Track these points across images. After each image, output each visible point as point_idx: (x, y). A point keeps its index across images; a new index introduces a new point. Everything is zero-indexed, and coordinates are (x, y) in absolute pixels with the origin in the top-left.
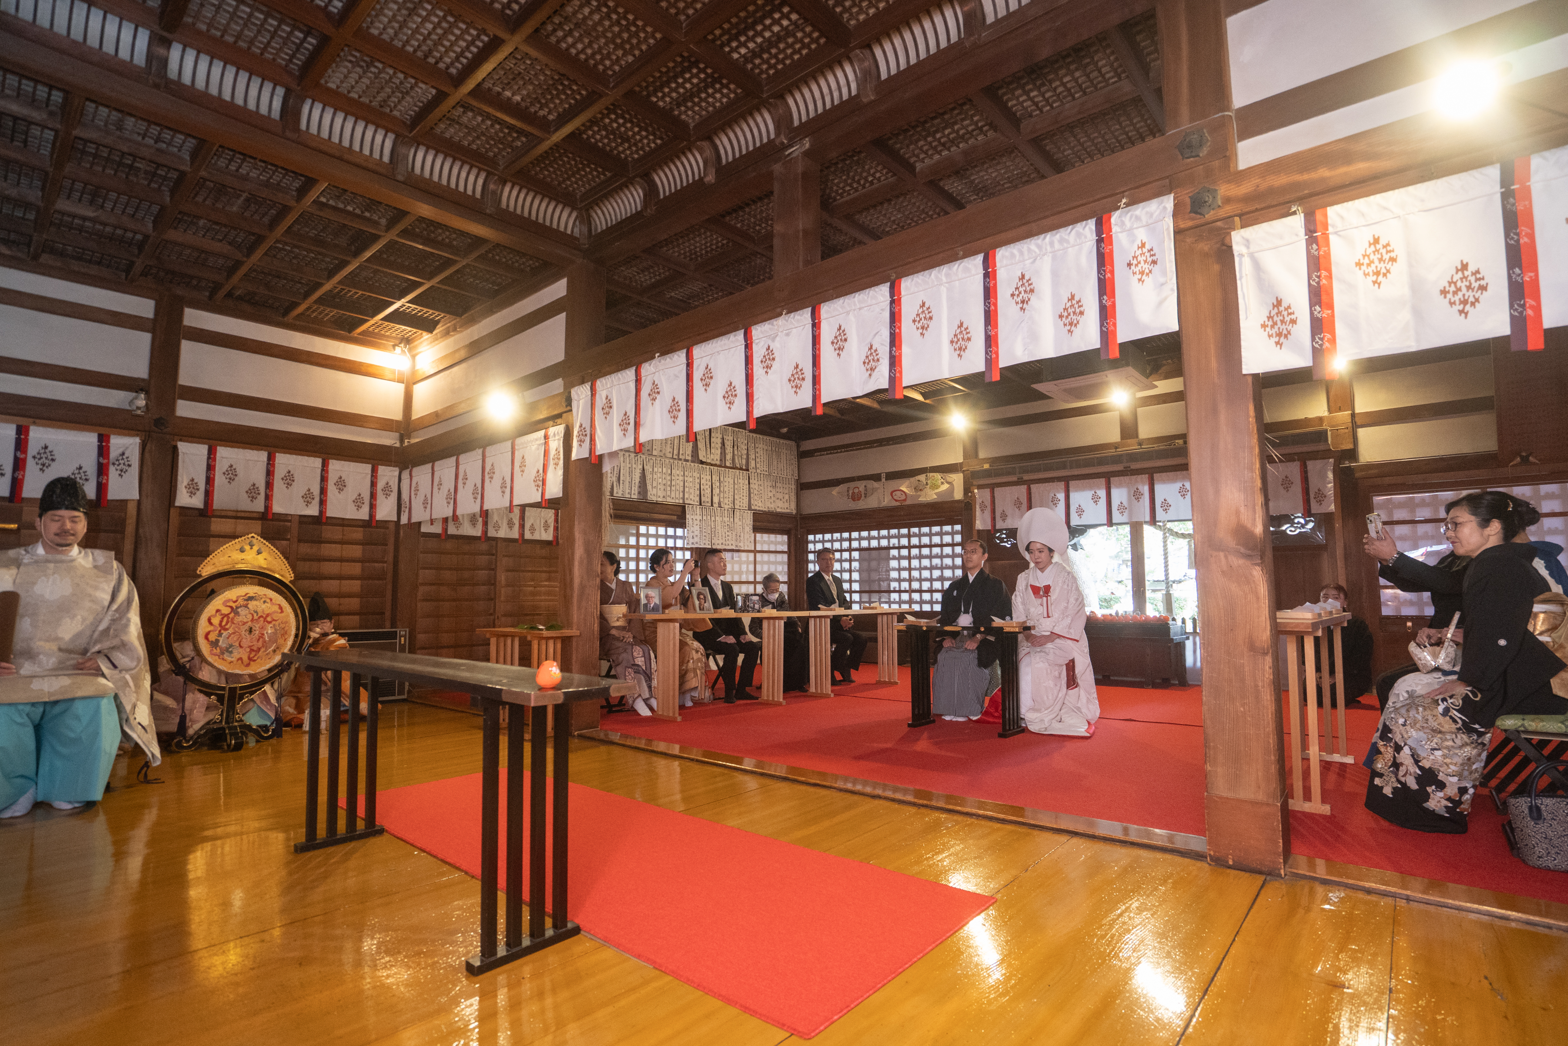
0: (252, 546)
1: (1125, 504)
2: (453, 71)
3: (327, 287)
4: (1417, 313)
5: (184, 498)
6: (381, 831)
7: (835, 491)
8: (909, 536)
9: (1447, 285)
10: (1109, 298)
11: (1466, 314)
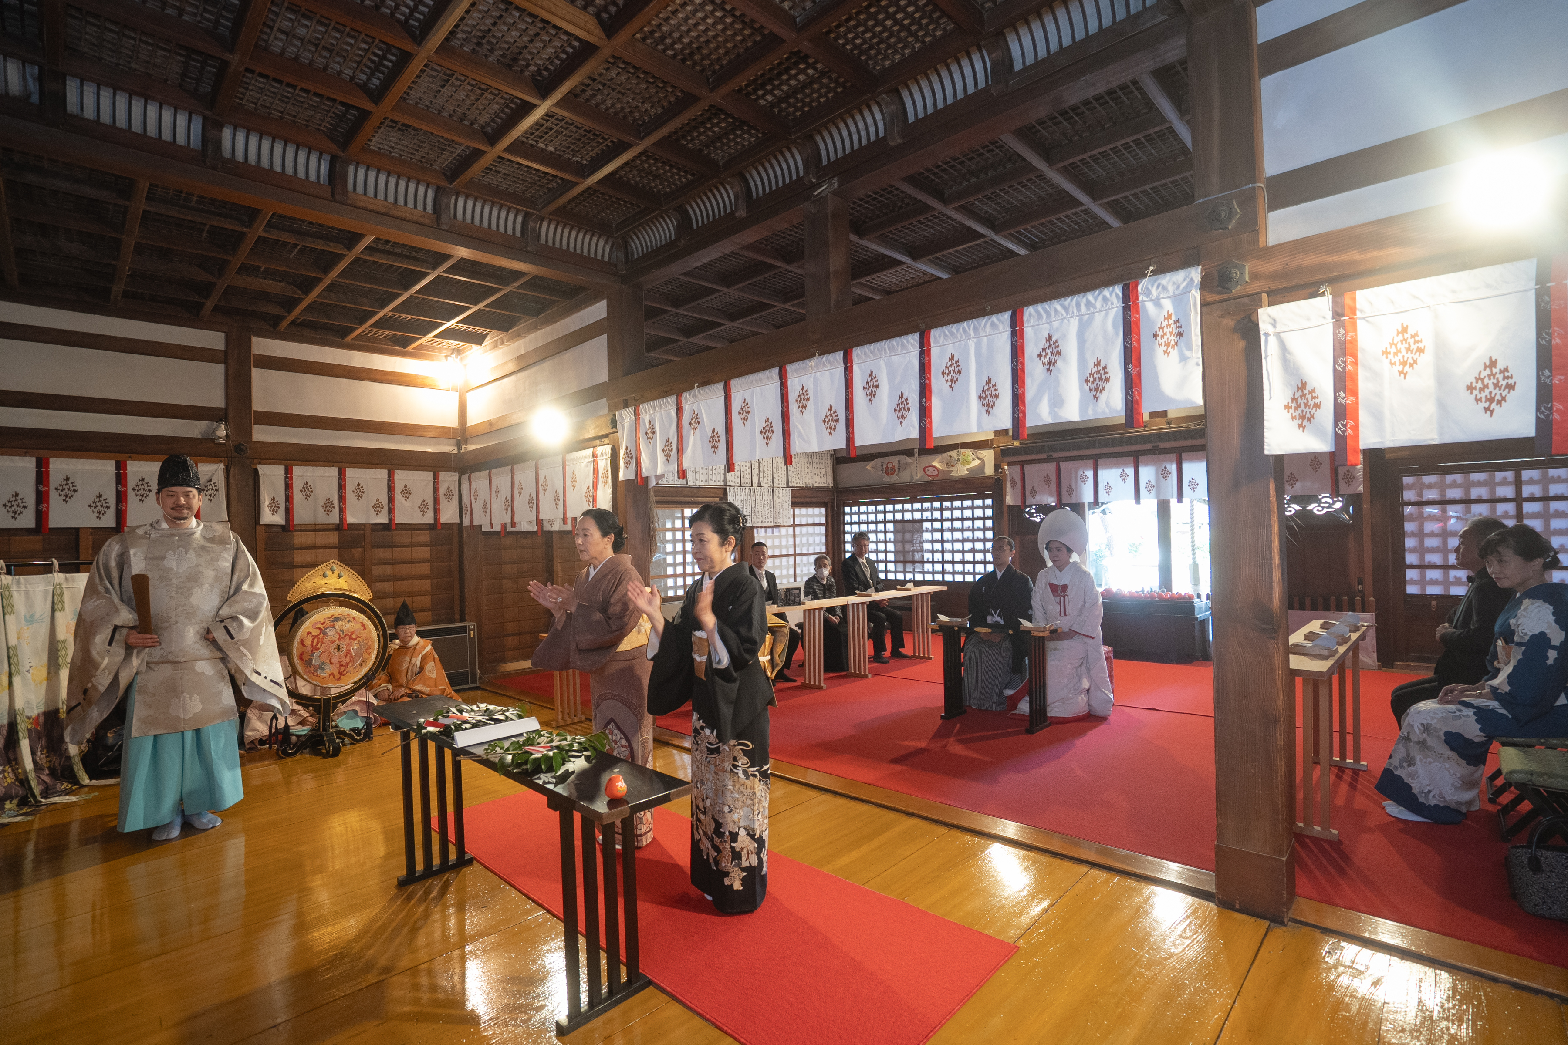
0: (332, 570)
1: (1153, 482)
2: (489, 130)
3: (381, 314)
4: (1441, 405)
5: (270, 517)
6: (470, 862)
7: (869, 466)
8: (941, 509)
9: (1474, 381)
10: (1135, 367)
11: (1492, 412)
